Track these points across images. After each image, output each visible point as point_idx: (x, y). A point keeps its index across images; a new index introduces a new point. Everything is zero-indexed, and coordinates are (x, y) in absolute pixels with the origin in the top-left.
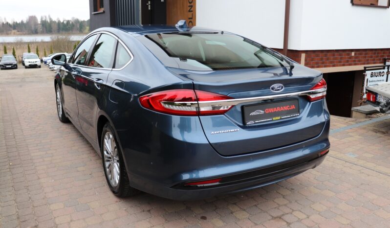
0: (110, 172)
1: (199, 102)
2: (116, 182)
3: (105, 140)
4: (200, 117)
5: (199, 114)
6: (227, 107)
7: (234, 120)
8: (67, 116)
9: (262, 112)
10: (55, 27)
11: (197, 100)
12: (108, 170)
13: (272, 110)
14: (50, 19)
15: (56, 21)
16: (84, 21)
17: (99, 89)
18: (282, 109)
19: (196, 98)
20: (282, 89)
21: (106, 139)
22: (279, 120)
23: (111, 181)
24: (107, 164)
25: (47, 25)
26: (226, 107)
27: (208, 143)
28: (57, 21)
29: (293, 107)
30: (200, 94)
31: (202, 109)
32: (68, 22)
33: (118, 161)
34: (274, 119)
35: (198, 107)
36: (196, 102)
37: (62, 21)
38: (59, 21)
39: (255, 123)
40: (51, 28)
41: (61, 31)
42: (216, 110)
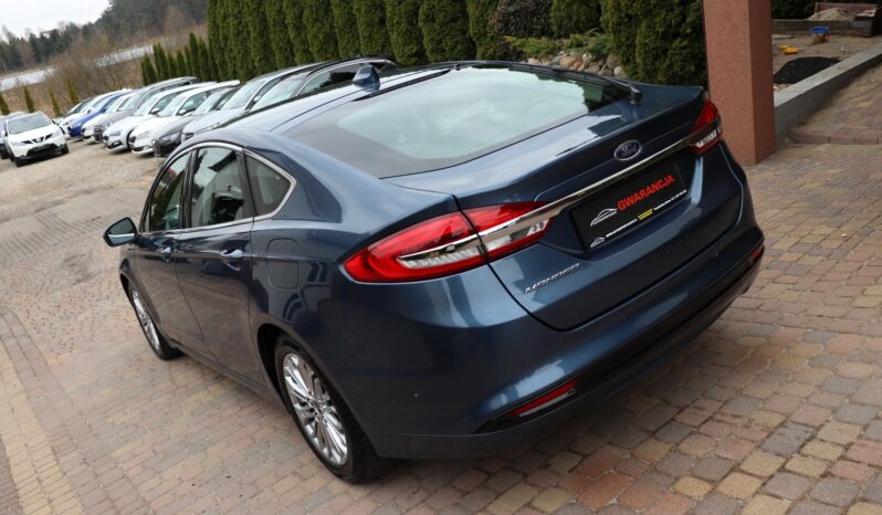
0: (323, 440)
1: (481, 234)
2: (342, 454)
3: (289, 379)
4: (492, 264)
5: (486, 258)
6: (541, 224)
7: (562, 248)
8: (173, 345)
9: (613, 211)
10: (26, 53)
11: (476, 230)
12: (316, 440)
13: (630, 201)
14: (9, 35)
15: (24, 36)
16: (90, 25)
17: (238, 269)
18: (650, 191)
19: (470, 228)
20: (638, 149)
21: (289, 375)
22: (651, 216)
23: (332, 459)
24: (310, 429)
25: (6, 50)
26: (538, 225)
27: (526, 314)
28: (27, 38)
29: (670, 179)
30: (477, 215)
31: (491, 247)
32: (54, 33)
33: (329, 403)
34: (641, 217)
35: (483, 246)
36: (475, 236)
37: (38, 36)
38: (32, 35)
39: (607, 239)
40: (19, 57)
41: (43, 58)
42: (520, 238)
